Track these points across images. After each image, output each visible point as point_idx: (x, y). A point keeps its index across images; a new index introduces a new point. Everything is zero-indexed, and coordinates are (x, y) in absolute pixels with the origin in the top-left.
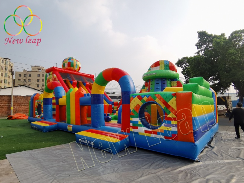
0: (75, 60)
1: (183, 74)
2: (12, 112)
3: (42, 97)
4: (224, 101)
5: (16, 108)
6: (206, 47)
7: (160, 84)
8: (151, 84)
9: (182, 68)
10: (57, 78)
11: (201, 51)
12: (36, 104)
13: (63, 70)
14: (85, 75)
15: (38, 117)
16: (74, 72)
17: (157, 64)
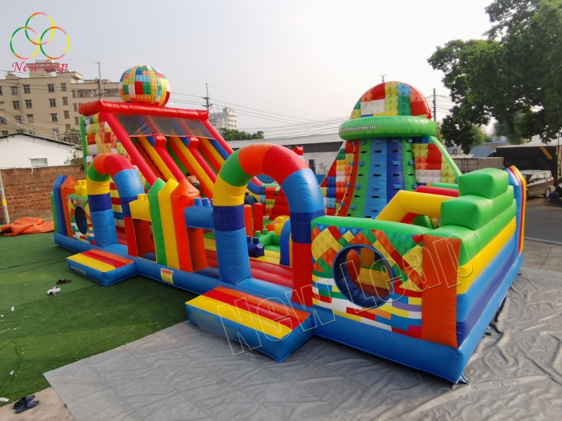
0: (152, 73)
1: (447, 85)
2: (7, 211)
3: (82, 189)
4: (550, 157)
5: (13, 200)
6: (514, 15)
7: (385, 152)
8: (360, 151)
9: (444, 71)
10: (112, 133)
11: (500, 27)
12: (71, 206)
13: (126, 107)
14: (185, 112)
15: (81, 237)
16: (153, 109)
17: (378, 93)
